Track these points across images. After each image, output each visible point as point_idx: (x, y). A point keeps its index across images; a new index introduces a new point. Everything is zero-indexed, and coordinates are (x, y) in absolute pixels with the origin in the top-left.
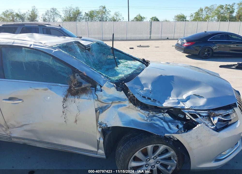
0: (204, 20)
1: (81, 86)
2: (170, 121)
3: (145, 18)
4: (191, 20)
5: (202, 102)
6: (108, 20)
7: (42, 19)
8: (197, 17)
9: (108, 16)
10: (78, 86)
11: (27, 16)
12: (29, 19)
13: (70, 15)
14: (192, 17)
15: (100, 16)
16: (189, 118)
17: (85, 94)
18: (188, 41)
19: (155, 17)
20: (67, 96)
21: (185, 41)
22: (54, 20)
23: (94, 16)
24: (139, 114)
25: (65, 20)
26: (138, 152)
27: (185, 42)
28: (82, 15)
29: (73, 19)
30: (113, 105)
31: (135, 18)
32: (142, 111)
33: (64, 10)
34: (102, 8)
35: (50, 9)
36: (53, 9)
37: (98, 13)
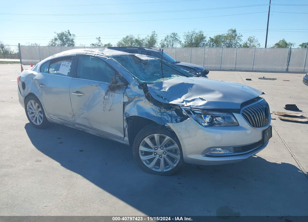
7: (160, 46)
9: (238, 41)
10: (115, 84)
11: (146, 42)
12: (146, 45)
13: (191, 41)
16: (184, 114)
17: (118, 90)
20: (108, 91)
22: (173, 46)
23: (220, 42)
24: (152, 109)
25: (186, 46)
26: (146, 138)
28: (206, 41)
29: (194, 45)
30: (135, 99)
31: (277, 44)
32: (154, 106)
33: (185, 35)
34: (231, 32)
35: (170, 34)
36: (174, 34)
37: (226, 38)
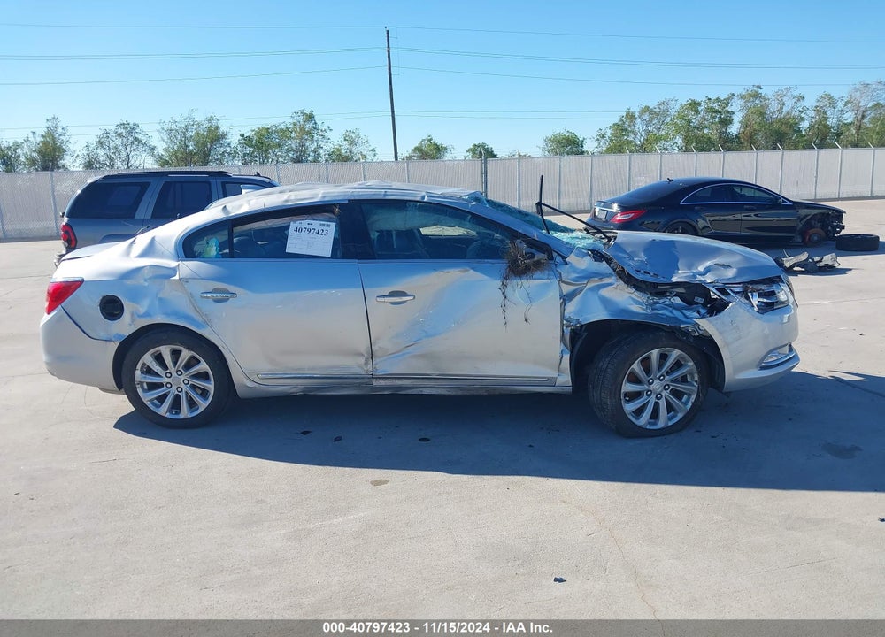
0: (643, 149)
1: (534, 257)
2: (684, 308)
3: (446, 148)
4: (599, 150)
5: (730, 273)
6: (322, 160)
8: (620, 141)
9: (321, 143)
10: (529, 258)
11: (27, 152)
12: (34, 163)
13: (186, 146)
14: (603, 141)
15: (293, 144)
16: (715, 297)
17: (539, 272)
18: (625, 208)
19: (483, 146)
20: (507, 278)
21: (615, 208)
22: (128, 161)
23: (269, 147)
24: (634, 299)
26: (636, 363)
27: (614, 211)
28: (229, 145)
29: (196, 158)
30: (589, 285)
31: (417, 149)
33: (163, 129)
34: (301, 119)
35: (114, 128)
36: (125, 125)
37: (285, 133)
